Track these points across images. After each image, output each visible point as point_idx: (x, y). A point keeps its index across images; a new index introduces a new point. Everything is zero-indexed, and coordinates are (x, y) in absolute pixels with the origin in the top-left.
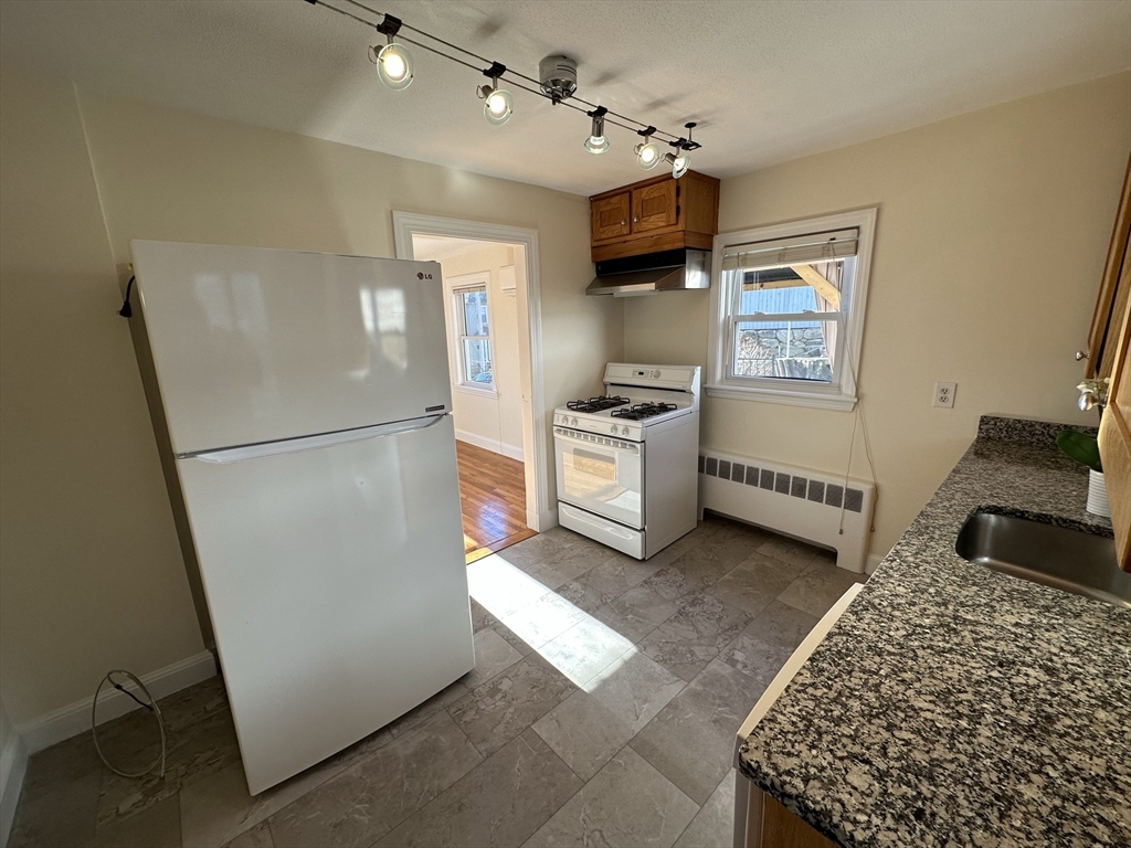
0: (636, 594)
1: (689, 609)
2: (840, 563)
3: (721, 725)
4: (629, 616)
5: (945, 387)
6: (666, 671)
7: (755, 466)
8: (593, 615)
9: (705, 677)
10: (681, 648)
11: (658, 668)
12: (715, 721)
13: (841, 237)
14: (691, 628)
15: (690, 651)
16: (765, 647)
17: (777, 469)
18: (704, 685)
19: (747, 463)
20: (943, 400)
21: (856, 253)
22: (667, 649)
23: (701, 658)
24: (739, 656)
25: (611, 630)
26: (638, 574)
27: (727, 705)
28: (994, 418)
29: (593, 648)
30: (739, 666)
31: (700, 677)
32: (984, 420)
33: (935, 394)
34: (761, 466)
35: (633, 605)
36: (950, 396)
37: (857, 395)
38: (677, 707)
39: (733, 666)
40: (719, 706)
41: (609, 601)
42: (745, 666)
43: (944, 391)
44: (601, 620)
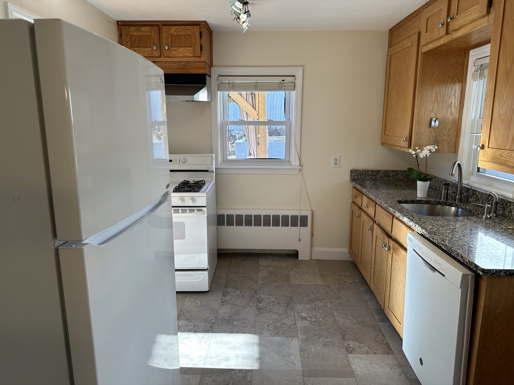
0: (225, 311)
1: (261, 305)
2: (300, 258)
3: (328, 345)
4: (235, 323)
5: (336, 158)
6: (282, 338)
7: (249, 214)
8: (213, 331)
9: (301, 331)
10: (277, 324)
11: (278, 339)
12: (324, 345)
13: (287, 79)
14: (271, 313)
15: (283, 323)
16: (309, 306)
17: (263, 213)
18: (304, 334)
19: (244, 213)
20: (336, 164)
21: (294, 90)
22: (272, 328)
23: (291, 324)
24: (304, 315)
25: (233, 334)
26: (214, 301)
27: (322, 337)
28: (355, 170)
29: (234, 348)
30: (309, 319)
31: (299, 332)
32: (352, 171)
33: (333, 162)
34: (253, 213)
35: (230, 317)
36: (338, 162)
37: (301, 165)
38: (305, 350)
39: (307, 320)
40: (319, 338)
41: (214, 321)
42: (311, 318)
43: (336, 160)
44: (221, 332)
